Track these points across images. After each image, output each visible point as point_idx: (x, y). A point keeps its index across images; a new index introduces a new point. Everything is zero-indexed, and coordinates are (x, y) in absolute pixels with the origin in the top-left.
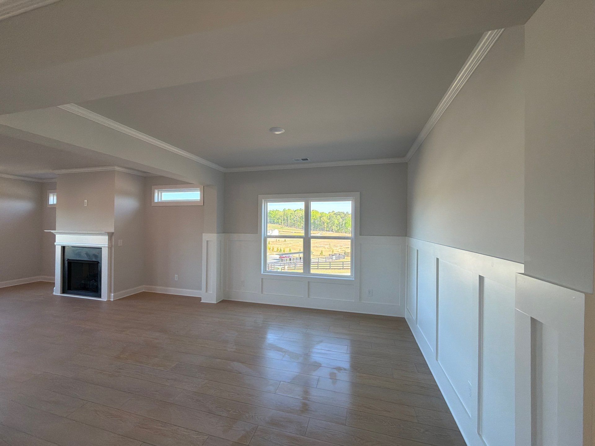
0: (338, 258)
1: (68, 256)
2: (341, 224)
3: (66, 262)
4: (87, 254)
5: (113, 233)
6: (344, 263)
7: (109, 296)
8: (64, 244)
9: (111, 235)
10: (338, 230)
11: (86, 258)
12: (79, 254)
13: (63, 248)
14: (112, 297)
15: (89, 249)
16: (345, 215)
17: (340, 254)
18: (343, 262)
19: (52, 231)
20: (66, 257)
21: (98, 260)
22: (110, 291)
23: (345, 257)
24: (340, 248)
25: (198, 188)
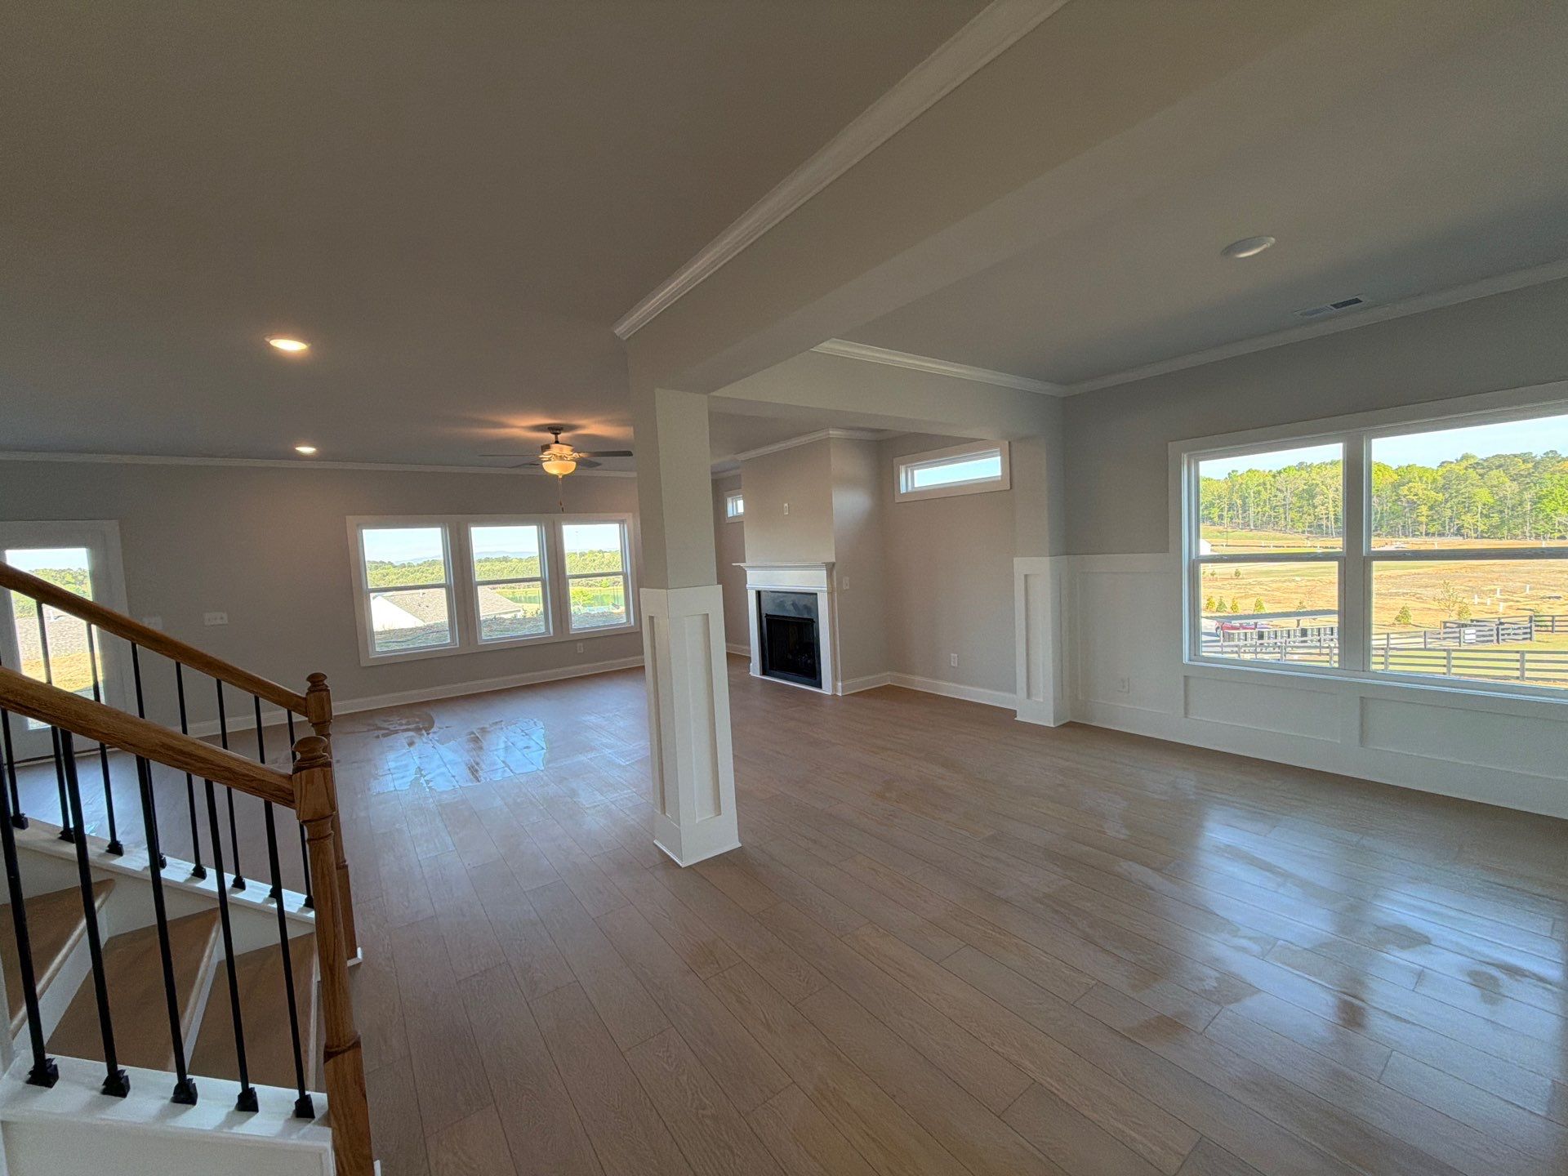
0: (1495, 638)
1: (768, 609)
2: (1509, 503)
3: (764, 619)
4: (794, 604)
5: (834, 564)
6: (1528, 656)
7: (835, 687)
8: (761, 587)
9: (830, 568)
10: (1496, 527)
11: (793, 614)
12: (781, 605)
13: (759, 593)
14: (840, 689)
15: (798, 595)
16: (1535, 467)
17: (1502, 620)
18: (1522, 653)
19: (742, 565)
20: (764, 612)
21: (813, 616)
22: (835, 678)
23: (1535, 636)
24: (1506, 600)
25: (996, 447)
